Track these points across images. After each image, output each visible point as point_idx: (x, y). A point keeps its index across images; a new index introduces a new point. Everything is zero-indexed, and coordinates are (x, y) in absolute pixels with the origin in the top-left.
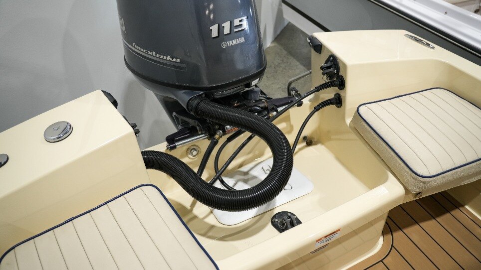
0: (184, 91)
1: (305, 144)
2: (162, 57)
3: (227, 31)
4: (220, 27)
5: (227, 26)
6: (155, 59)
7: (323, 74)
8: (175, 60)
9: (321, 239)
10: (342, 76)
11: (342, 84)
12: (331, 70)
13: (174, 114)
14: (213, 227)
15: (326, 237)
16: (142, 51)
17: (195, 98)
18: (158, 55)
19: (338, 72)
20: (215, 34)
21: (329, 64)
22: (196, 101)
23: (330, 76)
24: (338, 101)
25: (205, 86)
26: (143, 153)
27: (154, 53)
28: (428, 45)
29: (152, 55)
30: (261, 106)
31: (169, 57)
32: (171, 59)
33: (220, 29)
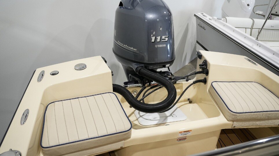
0: (135, 64)
1: (188, 102)
2: (129, 47)
3: (158, 40)
4: (156, 38)
5: (159, 38)
6: (126, 48)
7: (200, 68)
8: (134, 49)
9: (181, 132)
10: (208, 70)
11: (207, 73)
12: (204, 66)
13: (130, 75)
14: (136, 125)
15: (184, 132)
16: (121, 44)
17: (140, 67)
18: (128, 47)
19: (206, 68)
20: (153, 40)
21: (203, 64)
22: (140, 68)
23: (203, 69)
24: (205, 81)
25: (145, 62)
26: (113, 85)
27: (126, 46)
28: (255, 64)
29: (125, 47)
30: (169, 77)
31: (132, 48)
32: (133, 49)
33: (156, 39)
